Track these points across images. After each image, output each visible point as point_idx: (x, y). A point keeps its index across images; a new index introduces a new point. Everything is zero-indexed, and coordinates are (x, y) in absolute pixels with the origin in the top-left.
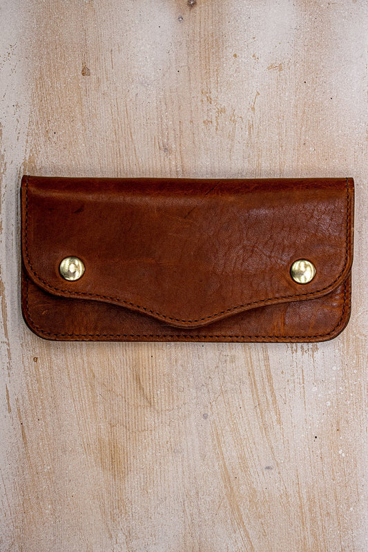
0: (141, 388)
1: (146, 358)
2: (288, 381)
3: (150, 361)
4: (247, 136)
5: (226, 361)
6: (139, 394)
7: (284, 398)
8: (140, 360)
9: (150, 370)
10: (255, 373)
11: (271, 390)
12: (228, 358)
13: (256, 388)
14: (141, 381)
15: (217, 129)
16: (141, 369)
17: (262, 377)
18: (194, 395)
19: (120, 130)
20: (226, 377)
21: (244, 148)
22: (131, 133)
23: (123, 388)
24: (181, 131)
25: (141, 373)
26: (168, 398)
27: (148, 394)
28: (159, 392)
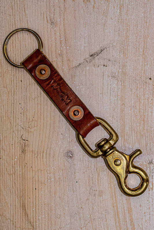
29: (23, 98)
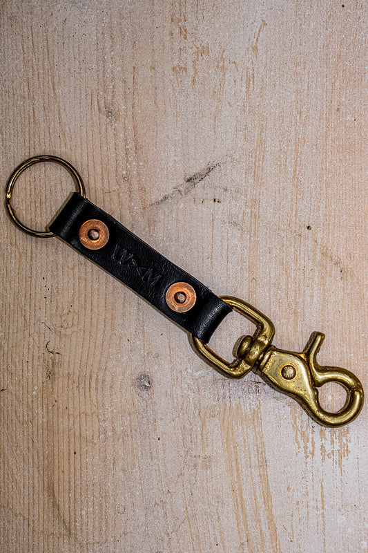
0: (56, 506)
1: (66, 454)
2: (298, 503)
3: (72, 461)
4: (243, 94)
5: (195, 466)
6: (51, 515)
7: (289, 531)
8: (56, 457)
9: (72, 476)
10: (244, 487)
11: (268, 517)
12: (200, 461)
13: (243, 512)
14: (56, 494)
15: (194, 81)
16: (56, 472)
17: (255, 495)
18: (142, 519)
19: (36, 78)
20: (196, 492)
21: (238, 114)
22: (53, 84)
23: (26, 502)
24: (135, 83)
25: (56, 480)
26: (100, 523)
27: (67, 516)
28: (84, 513)
29: (50, 266)
